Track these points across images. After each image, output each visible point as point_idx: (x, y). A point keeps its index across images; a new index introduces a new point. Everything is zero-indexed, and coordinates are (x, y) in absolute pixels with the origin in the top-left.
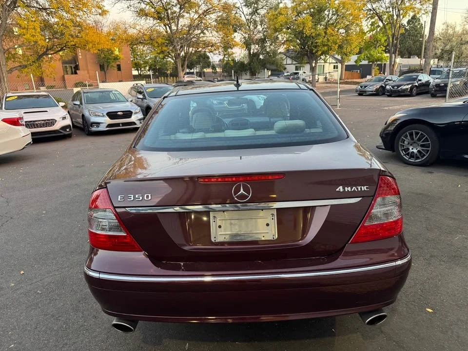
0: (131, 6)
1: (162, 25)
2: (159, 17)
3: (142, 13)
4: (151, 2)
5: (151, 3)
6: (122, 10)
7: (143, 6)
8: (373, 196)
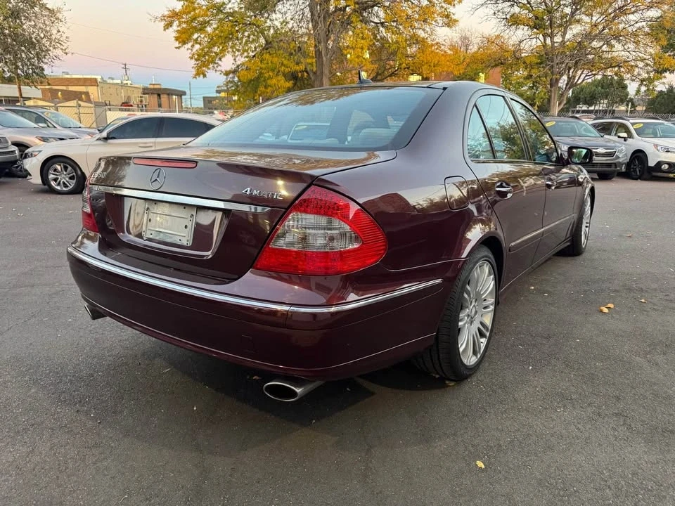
0: (499, 11)
1: (541, 36)
2: (537, 24)
3: (514, 21)
4: (529, 3)
5: (528, 6)
6: (486, 17)
7: (516, 9)
8: (287, 209)
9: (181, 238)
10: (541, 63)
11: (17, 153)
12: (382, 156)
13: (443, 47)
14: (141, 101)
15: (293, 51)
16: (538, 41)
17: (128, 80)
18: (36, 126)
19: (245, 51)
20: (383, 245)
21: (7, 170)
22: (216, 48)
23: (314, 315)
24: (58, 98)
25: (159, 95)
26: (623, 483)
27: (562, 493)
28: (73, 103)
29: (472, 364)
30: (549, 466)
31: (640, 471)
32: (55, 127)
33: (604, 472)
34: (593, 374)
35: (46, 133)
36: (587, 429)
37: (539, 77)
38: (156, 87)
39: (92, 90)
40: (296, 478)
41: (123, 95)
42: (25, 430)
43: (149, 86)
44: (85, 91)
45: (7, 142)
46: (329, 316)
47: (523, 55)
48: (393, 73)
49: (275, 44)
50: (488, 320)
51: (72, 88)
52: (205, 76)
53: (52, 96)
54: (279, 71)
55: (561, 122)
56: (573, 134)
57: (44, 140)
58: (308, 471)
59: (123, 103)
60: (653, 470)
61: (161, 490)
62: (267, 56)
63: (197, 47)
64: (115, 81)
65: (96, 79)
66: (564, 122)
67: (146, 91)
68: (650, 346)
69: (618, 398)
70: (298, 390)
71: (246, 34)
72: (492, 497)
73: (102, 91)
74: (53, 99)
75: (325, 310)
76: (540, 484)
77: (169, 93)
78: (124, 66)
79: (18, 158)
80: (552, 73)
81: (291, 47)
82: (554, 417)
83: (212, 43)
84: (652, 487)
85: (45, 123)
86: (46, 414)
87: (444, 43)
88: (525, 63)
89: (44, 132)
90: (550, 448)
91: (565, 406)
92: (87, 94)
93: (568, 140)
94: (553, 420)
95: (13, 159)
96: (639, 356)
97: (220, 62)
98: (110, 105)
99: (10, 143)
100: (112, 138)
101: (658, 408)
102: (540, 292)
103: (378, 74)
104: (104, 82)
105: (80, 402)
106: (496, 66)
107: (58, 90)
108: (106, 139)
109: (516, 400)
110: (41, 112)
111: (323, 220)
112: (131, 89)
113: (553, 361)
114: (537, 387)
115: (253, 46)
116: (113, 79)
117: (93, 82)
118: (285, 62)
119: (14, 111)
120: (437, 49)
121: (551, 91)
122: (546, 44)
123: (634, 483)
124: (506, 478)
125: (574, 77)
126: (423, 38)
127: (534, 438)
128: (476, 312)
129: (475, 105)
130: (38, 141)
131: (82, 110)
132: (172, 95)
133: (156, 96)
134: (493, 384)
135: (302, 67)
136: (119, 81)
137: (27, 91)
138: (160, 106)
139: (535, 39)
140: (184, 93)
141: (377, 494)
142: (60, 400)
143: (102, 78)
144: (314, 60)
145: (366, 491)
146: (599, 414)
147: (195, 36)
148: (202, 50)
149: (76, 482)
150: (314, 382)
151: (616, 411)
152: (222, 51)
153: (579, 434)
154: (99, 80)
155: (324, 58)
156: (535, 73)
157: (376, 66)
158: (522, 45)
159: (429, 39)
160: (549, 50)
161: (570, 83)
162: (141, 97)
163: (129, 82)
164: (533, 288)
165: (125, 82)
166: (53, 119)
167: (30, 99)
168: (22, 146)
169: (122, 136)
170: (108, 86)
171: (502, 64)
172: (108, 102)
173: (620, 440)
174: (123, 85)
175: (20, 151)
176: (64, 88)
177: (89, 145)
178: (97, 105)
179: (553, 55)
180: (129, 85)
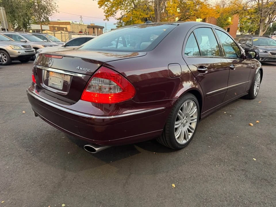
8: (91, 76)
9: (59, 86)
10: (256, 12)
11: (35, 51)
12: (141, 54)
13: (210, 6)
14: (86, 31)
15: (145, 9)
16: (256, 2)
17: (82, 22)
18: (43, 41)
19: (126, 9)
20: (134, 92)
21: (32, 58)
22: (114, 8)
23: (103, 119)
24: (55, 30)
25: (94, 28)
26: (234, 199)
27: (204, 201)
28: (60, 32)
29: (183, 143)
30: (203, 189)
31: (244, 195)
32: (50, 41)
33: (227, 194)
34: (238, 152)
35: (46, 44)
36: (227, 175)
37: (255, 19)
38: (93, 25)
39: (68, 27)
40: (97, 183)
41: (80, 28)
42: (7, 156)
43: (90, 25)
44: (65, 27)
45: (31, 47)
46: (109, 120)
47: (248, 9)
48: (188, 18)
49: (138, 6)
50: (194, 126)
51: (61, 26)
52: (108, 20)
53: (53, 29)
54: (139, 17)
55: (261, 39)
56: (266, 45)
57: (45, 46)
58: (103, 181)
59: (80, 32)
60: (250, 196)
61: (46, 183)
62: (134, 12)
63: (106, 8)
64: (77, 23)
65: (70, 22)
66: (263, 39)
67: (89, 27)
68: (270, 141)
69: (246, 163)
70: (97, 149)
71: (126, 2)
72: (174, 199)
73: (72, 27)
74: (53, 30)
75: (108, 118)
76: (196, 196)
77: (98, 27)
78: (80, 17)
79: (35, 53)
80: (261, 17)
81: (145, 7)
82: (213, 168)
83: (112, 7)
84: (247, 203)
85: (46, 40)
86: (16, 151)
87: (211, 4)
88: (248, 12)
89: (45, 43)
90: (207, 182)
91: (220, 164)
92: (66, 28)
93: (264, 47)
94: (213, 170)
95: (33, 54)
96: (264, 146)
97: (115, 14)
98: (74, 33)
99: (32, 47)
100: (67, 46)
101: (263, 169)
102: (228, 115)
103: (181, 18)
104: (73, 23)
105: (29, 147)
106: (235, 14)
107: (56, 27)
108: (65, 46)
109: (199, 160)
110: (45, 36)
111: (107, 81)
112: (83, 26)
113: (223, 145)
114: (211, 155)
115: (129, 7)
116: (76, 22)
117: (68, 23)
118: (142, 14)
119: (35, 35)
120: (208, 7)
121: (260, 25)
122: (259, 3)
123: (239, 200)
124: (182, 192)
125: (272, 18)
126: (202, 2)
127: (201, 177)
128: (187, 122)
129: (193, 32)
130: (43, 47)
131: (63, 35)
132: (99, 28)
133: (93, 29)
134: (192, 152)
135: (149, 16)
136: (78, 23)
137: (45, 27)
138: (94, 33)
139: (254, 1)
140: (104, 27)
141: (127, 193)
142: (22, 146)
143: (72, 22)
144: (154, 12)
145: (123, 191)
146: (235, 169)
147: (106, 3)
148: (109, 9)
149: (18, 176)
150: (104, 146)
151: (243, 169)
152: (116, 10)
153: (222, 176)
154: (71, 22)
155: (158, 12)
156: (253, 16)
157: (181, 14)
158: (248, 4)
159: (205, 3)
160: (260, 6)
161: (269, 21)
162: (86, 29)
163: (82, 23)
164: (225, 113)
165: (81, 23)
166: (50, 38)
167: (45, 30)
168: (36, 48)
169: (71, 45)
170: (75, 25)
171: (238, 13)
172: (73, 31)
173: (240, 181)
174: (80, 25)
175: (36, 50)
176: (58, 26)
177: (59, 49)
178: (69, 32)
179: (262, 8)
180: (82, 24)
